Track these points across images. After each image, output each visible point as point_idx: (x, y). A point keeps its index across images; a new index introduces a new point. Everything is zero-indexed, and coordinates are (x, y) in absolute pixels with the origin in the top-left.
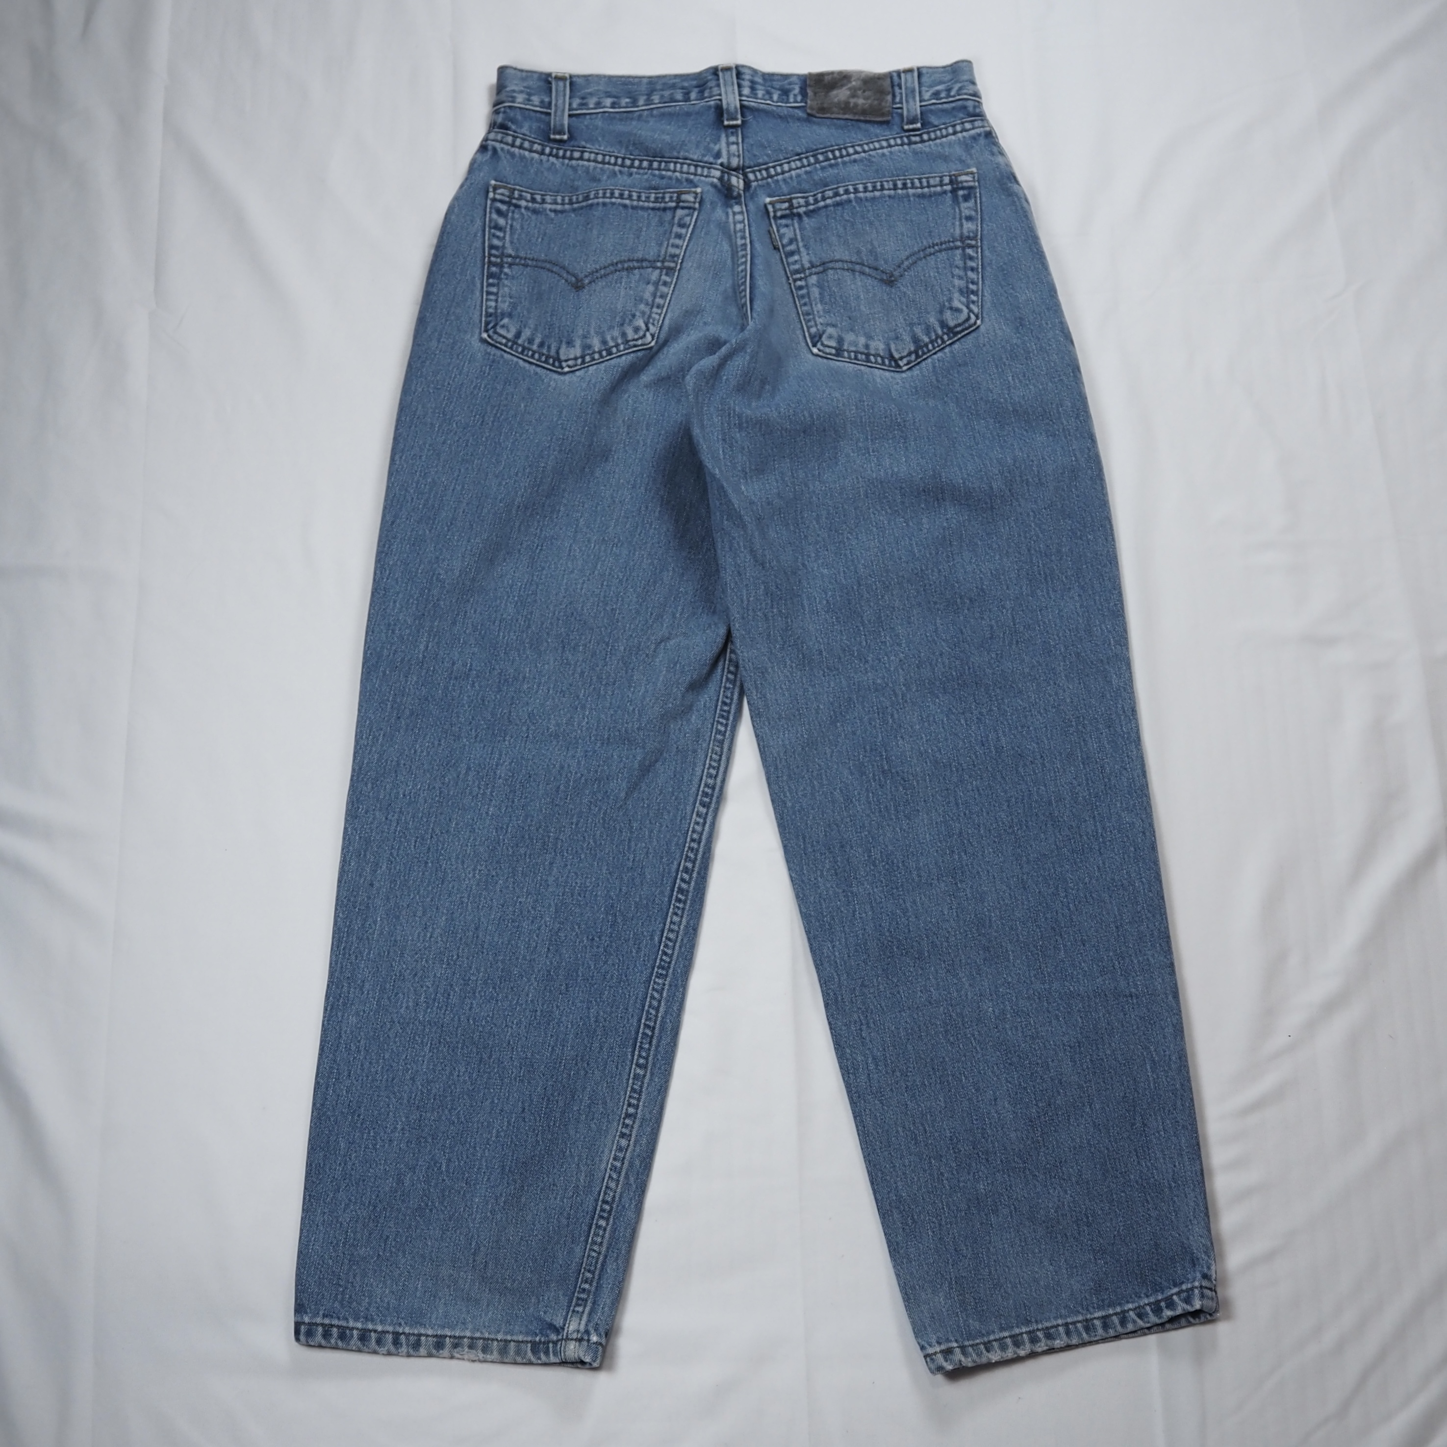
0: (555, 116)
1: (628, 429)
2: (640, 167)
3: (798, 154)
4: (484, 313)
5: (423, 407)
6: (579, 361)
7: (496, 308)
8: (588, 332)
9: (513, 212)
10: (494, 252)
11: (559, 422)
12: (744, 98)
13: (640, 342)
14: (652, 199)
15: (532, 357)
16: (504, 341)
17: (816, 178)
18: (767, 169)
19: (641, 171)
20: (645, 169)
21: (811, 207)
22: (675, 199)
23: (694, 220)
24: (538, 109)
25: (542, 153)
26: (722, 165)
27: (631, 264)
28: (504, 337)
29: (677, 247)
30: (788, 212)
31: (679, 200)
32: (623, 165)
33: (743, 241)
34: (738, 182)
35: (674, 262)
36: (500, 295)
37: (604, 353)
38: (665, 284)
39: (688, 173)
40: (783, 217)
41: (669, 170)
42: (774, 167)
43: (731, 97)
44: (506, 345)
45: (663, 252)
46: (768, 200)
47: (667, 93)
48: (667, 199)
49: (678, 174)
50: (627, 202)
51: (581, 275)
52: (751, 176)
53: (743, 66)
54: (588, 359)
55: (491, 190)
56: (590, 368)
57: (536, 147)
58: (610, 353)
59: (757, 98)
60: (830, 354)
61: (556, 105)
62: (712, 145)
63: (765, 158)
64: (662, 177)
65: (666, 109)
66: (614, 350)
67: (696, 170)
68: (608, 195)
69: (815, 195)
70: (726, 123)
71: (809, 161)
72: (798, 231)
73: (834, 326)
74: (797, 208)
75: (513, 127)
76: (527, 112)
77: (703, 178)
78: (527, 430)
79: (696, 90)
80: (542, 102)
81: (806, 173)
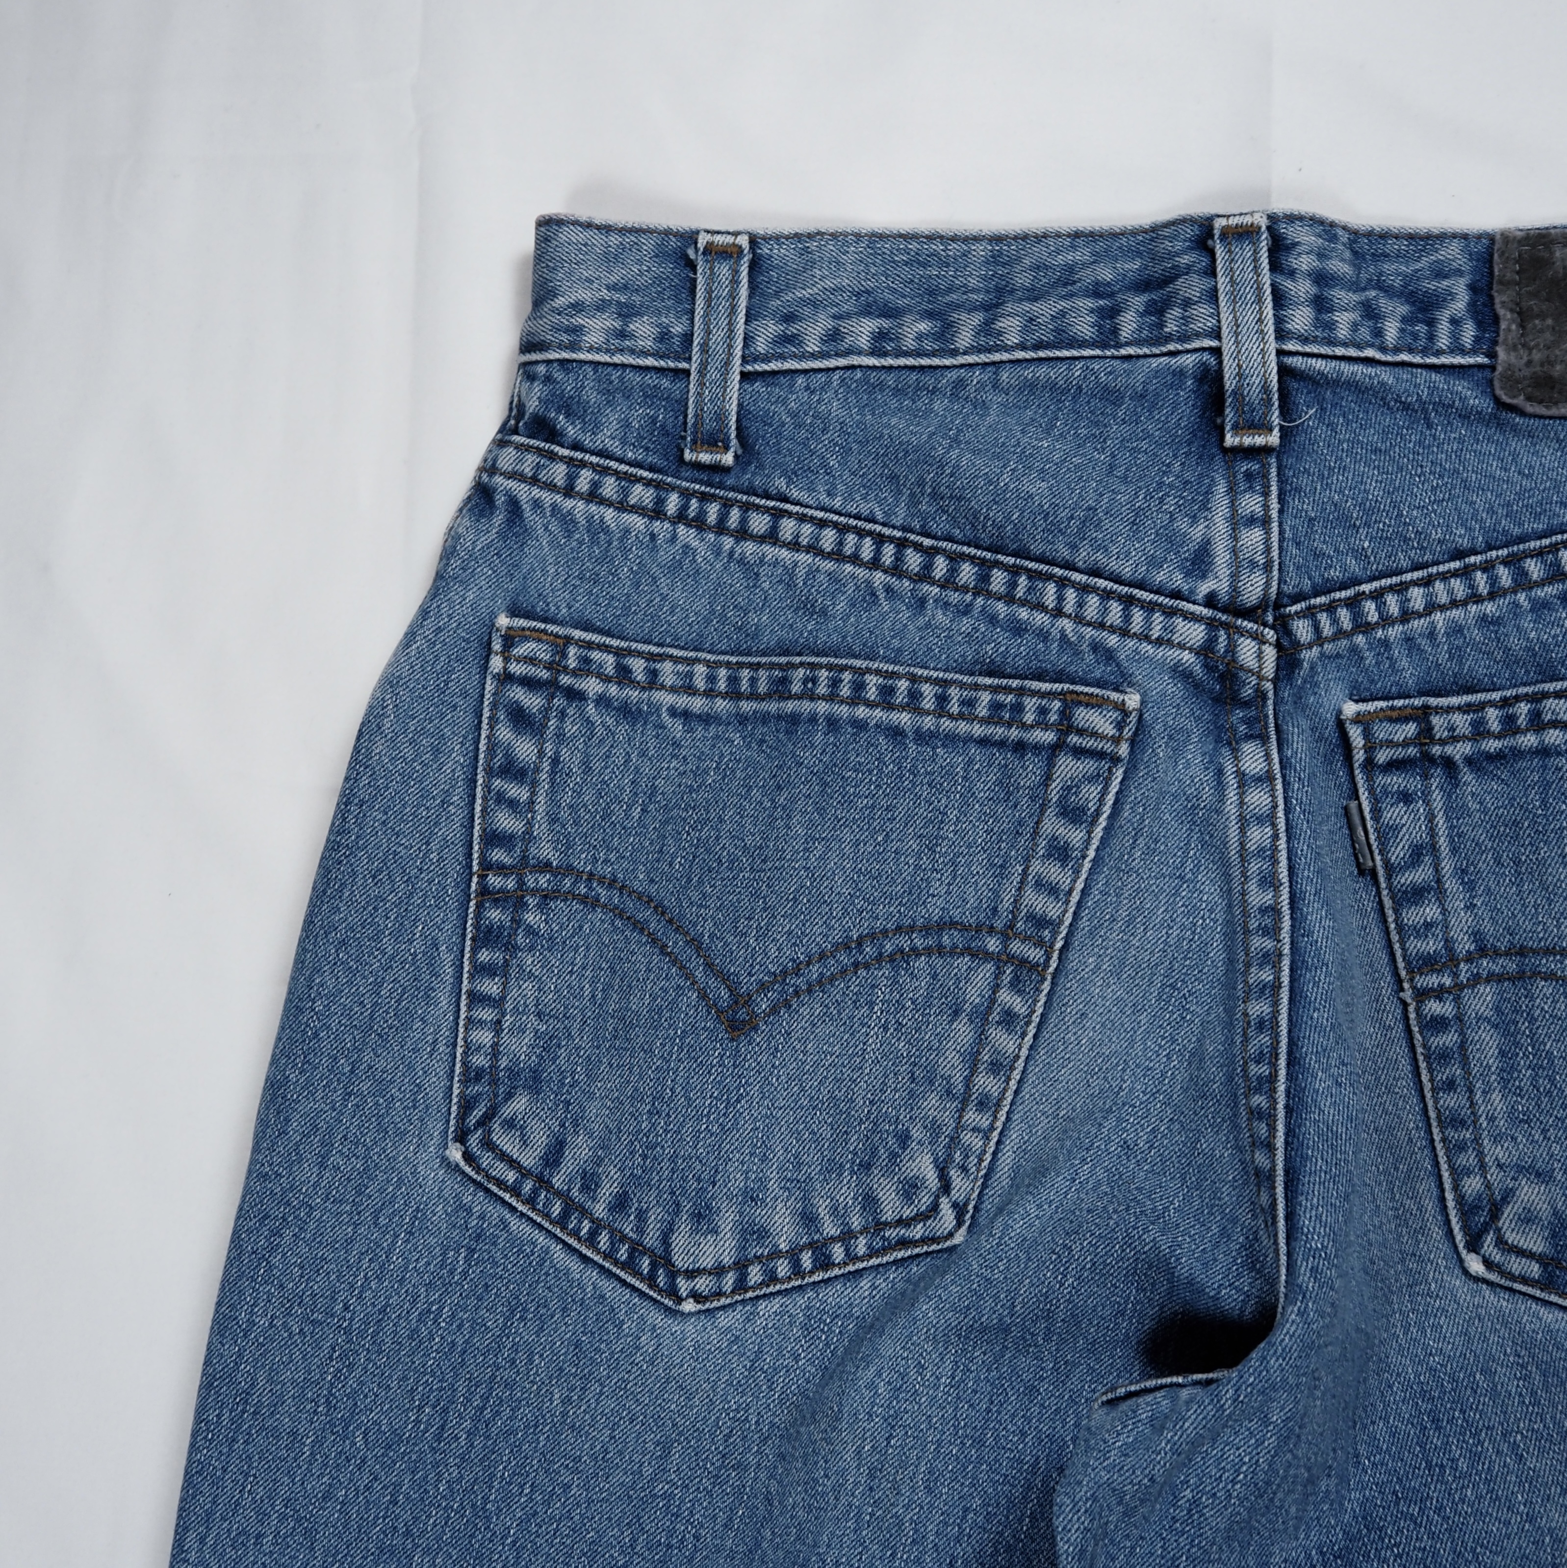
0: (702, 384)
1: (871, 1476)
2: (948, 583)
3: (1459, 554)
4: (458, 1069)
5: (270, 1380)
6: (729, 1280)
7: (495, 1052)
8: (762, 1182)
9: (562, 715)
10: (498, 855)
11: (660, 1488)
12: (1290, 346)
13: (917, 1231)
14: (982, 711)
15: (591, 1240)
16: (511, 1177)
17: (1515, 642)
18: (1353, 604)
19: (954, 597)
20: (965, 589)
21: (1492, 745)
22: (1053, 718)
23: (1110, 799)
24: (650, 362)
25: (657, 512)
26: (1211, 601)
27: (904, 942)
28: (512, 1163)
29: (1053, 890)
30: (1412, 751)
31: (1066, 725)
32: (897, 570)
33: (1268, 898)
34: (1260, 656)
35: (1040, 943)
36: (509, 1006)
37: (807, 1260)
38: (1009, 1019)
39: (1101, 626)
40: (1393, 766)
41: (1040, 607)
42: (1377, 596)
43: (1251, 346)
44: (515, 1191)
45: (1007, 902)
46: (1350, 709)
47: (1045, 310)
48: (1029, 718)
49: (1067, 625)
50: (904, 719)
51: (747, 984)
52: (1302, 630)
53: (1292, 218)
54: (755, 1274)
55: (497, 646)
56: (762, 1305)
57: (640, 494)
58: (824, 1262)
59: (1331, 342)
60: (1525, 1280)
61: (705, 348)
62: (1182, 524)
63: (1351, 561)
64: (1018, 629)
65: (1042, 371)
66: (838, 1252)
67: (1127, 618)
68: (845, 691)
69: (1505, 703)
70: (1230, 440)
71: (1493, 581)
72: (1440, 820)
73: (1543, 1176)
74: (1443, 742)
75: (571, 431)
76: (615, 375)
77: (1147, 648)
78: (567, 1487)
79: (1138, 301)
80: (664, 336)
81: (1484, 620)
